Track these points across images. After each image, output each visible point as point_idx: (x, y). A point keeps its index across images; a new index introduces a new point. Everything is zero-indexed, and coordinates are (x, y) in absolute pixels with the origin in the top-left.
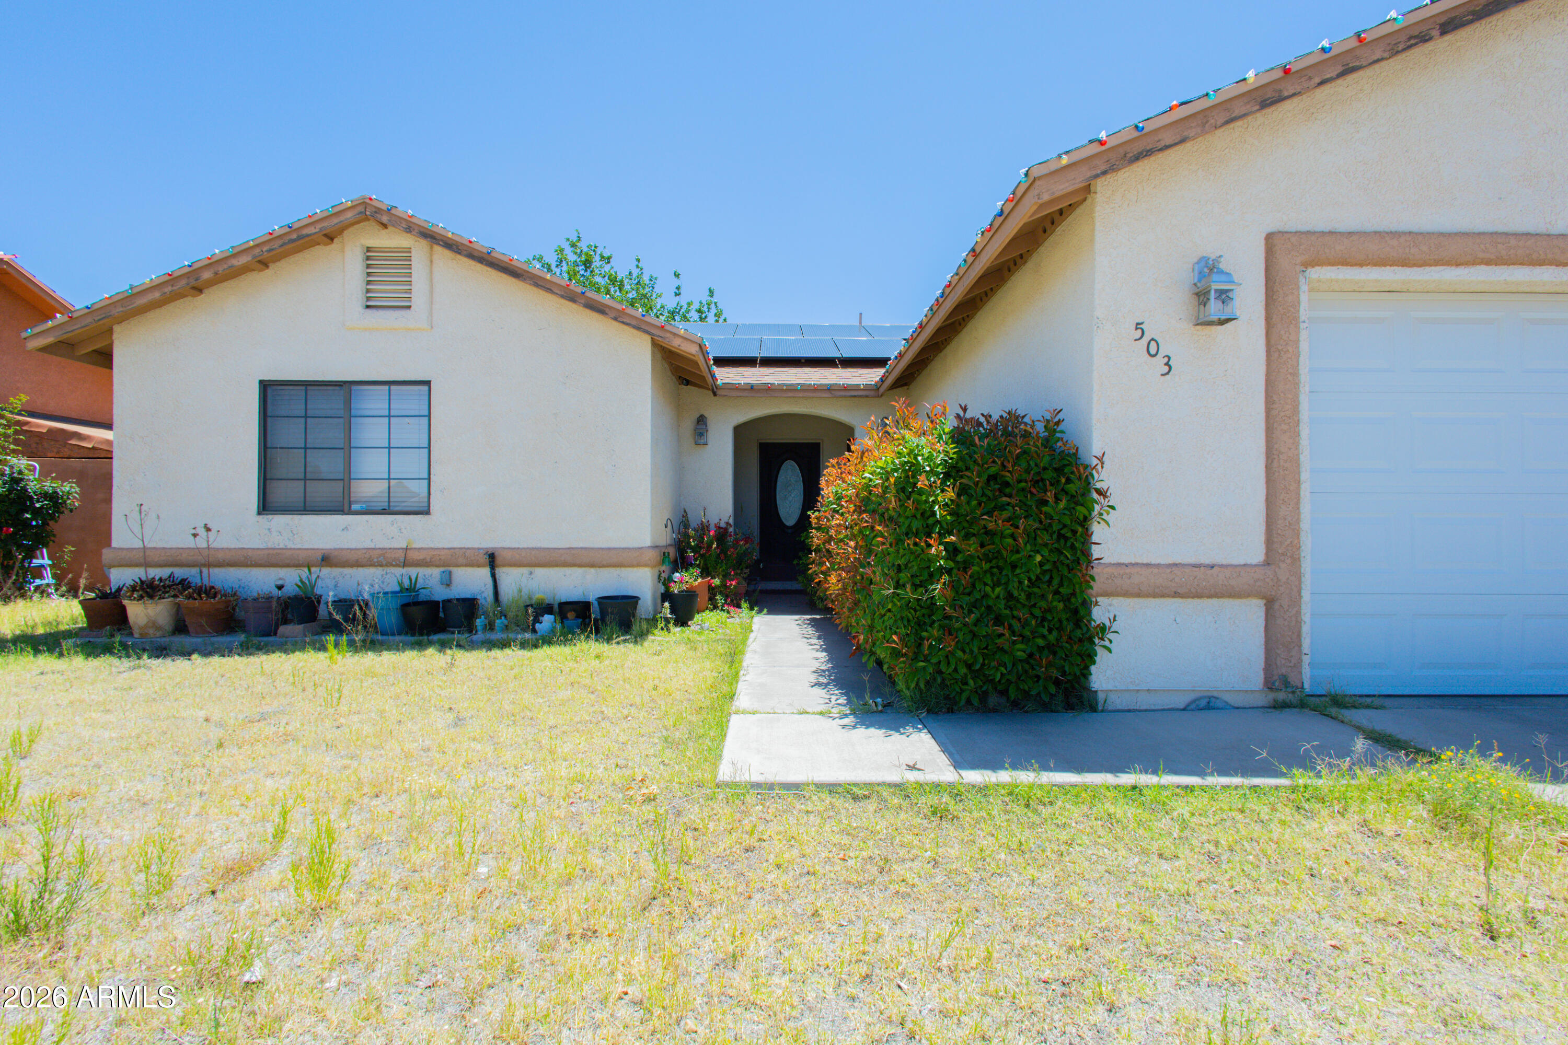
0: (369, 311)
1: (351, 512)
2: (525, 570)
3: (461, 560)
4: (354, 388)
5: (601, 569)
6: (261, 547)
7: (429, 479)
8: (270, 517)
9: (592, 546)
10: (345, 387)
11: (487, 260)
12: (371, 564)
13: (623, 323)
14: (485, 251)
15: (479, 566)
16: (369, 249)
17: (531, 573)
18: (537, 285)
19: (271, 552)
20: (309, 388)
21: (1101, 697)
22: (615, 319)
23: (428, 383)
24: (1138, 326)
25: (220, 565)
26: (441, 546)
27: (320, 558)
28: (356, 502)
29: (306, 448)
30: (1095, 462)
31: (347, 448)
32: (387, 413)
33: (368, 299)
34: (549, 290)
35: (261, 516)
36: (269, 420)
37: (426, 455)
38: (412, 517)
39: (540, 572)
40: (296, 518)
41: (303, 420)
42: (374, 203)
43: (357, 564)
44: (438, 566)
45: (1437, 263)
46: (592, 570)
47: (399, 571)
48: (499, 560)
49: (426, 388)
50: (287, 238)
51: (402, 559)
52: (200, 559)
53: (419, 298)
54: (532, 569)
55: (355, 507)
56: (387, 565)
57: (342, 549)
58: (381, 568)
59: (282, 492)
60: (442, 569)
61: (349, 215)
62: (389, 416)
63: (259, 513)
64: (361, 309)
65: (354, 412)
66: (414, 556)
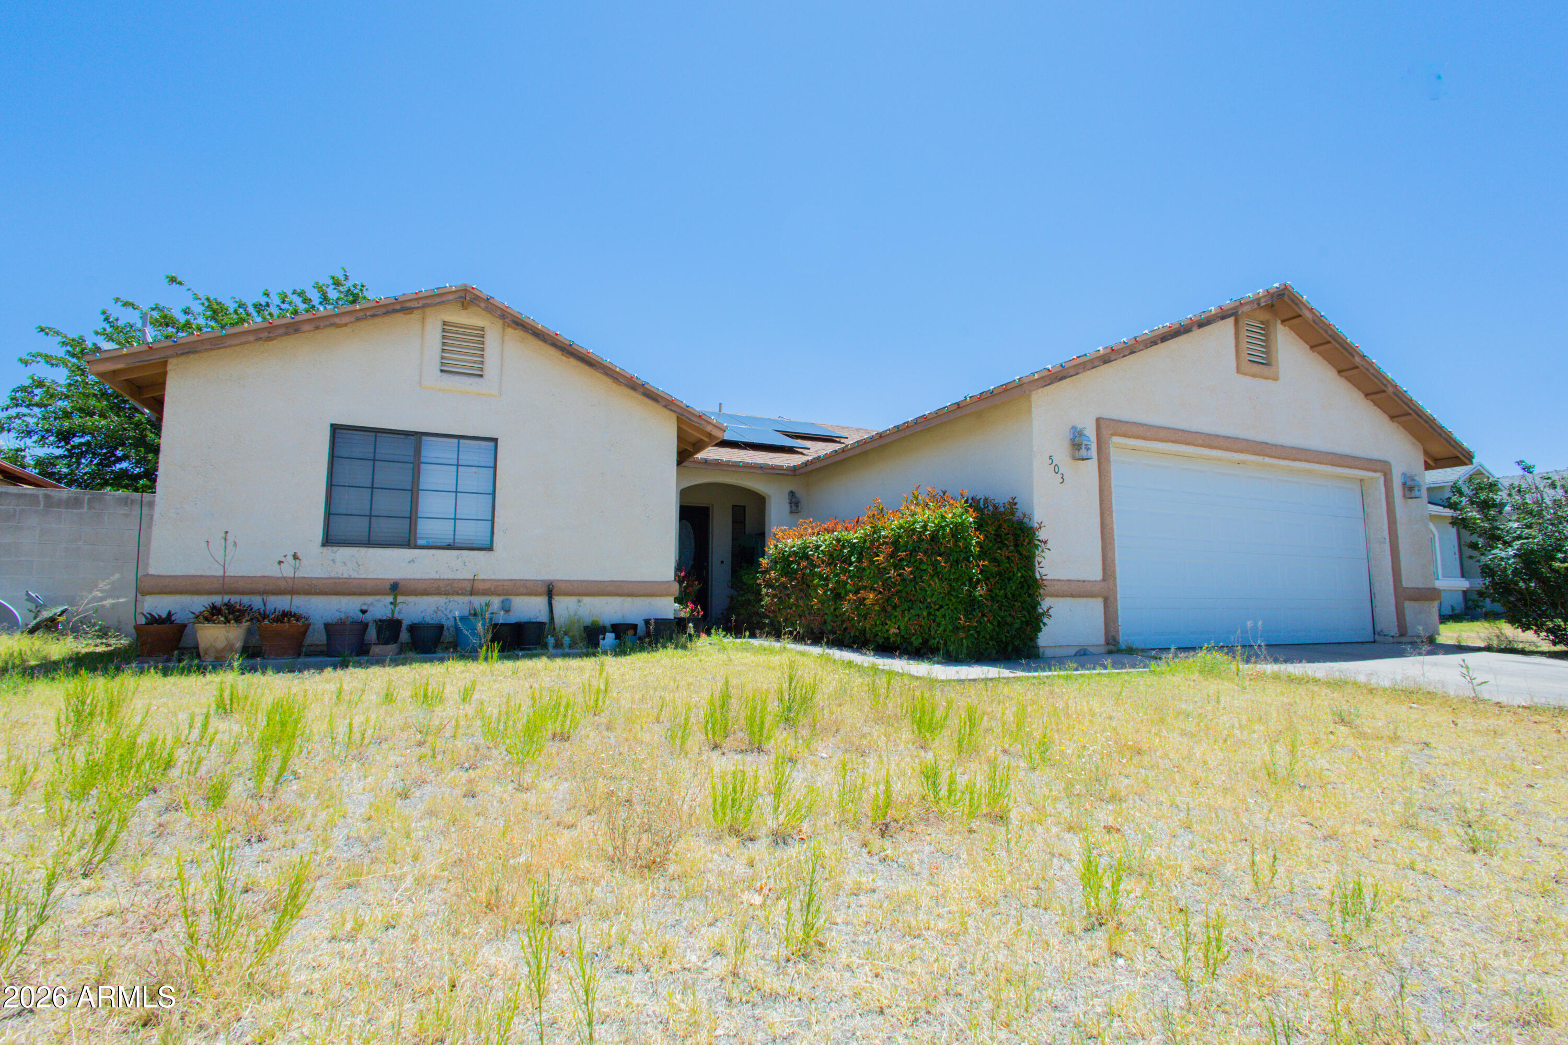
0: (445, 376)
1: (417, 547)
2: (574, 599)
3: (520, 590)
4: (424, 438)
5: (637, 598)
6: (325, 576)
7: (493, 521)
8: (335, 549)
9: (629, 579)
10: (416, 437)
11: (569, 351)
12: (438, 592)
13: (671, 410)
14: (567, 343)
15: (536, 595)
16: (448, 324)
17: (579, 601)
19: (337, 581)
20: (379, 434)
21: (1041, 650)
22: (665, 406)
23: (495, 440)
24: (1052, 458)
26: (501, 578)
27: (388, 587)
28: (422, 538)
29: (373, 488)
30: (1036, 525)
31: (414, 491)
32: (455, 462)
33: (444, 364)
35: (326, 548)
36: (338, 459)
37: (491, 501)
38: (475, 552)
39: (587, 600)
40: (363, 551)
41: (372, 462)
42: (475, 292)
43: (425, 593)
44: (499, 595)
45: (1156, 440)
46: (629, 599)
47: (466, 599)
48: (554, 592)
49: (492, 444)
50: (391, 308)
51: (469, 588)
53: (492, 371)
54: (580, 598)
55: (420, 542)
56: (453, 594)
57: (410, 580)
58: (444, 597)
60: (502, 598)
61: (451, 297)
62: (458, 465)
63: (323, 545)
64: (436, 373)
65: (423, 459)
66: (480, 586)
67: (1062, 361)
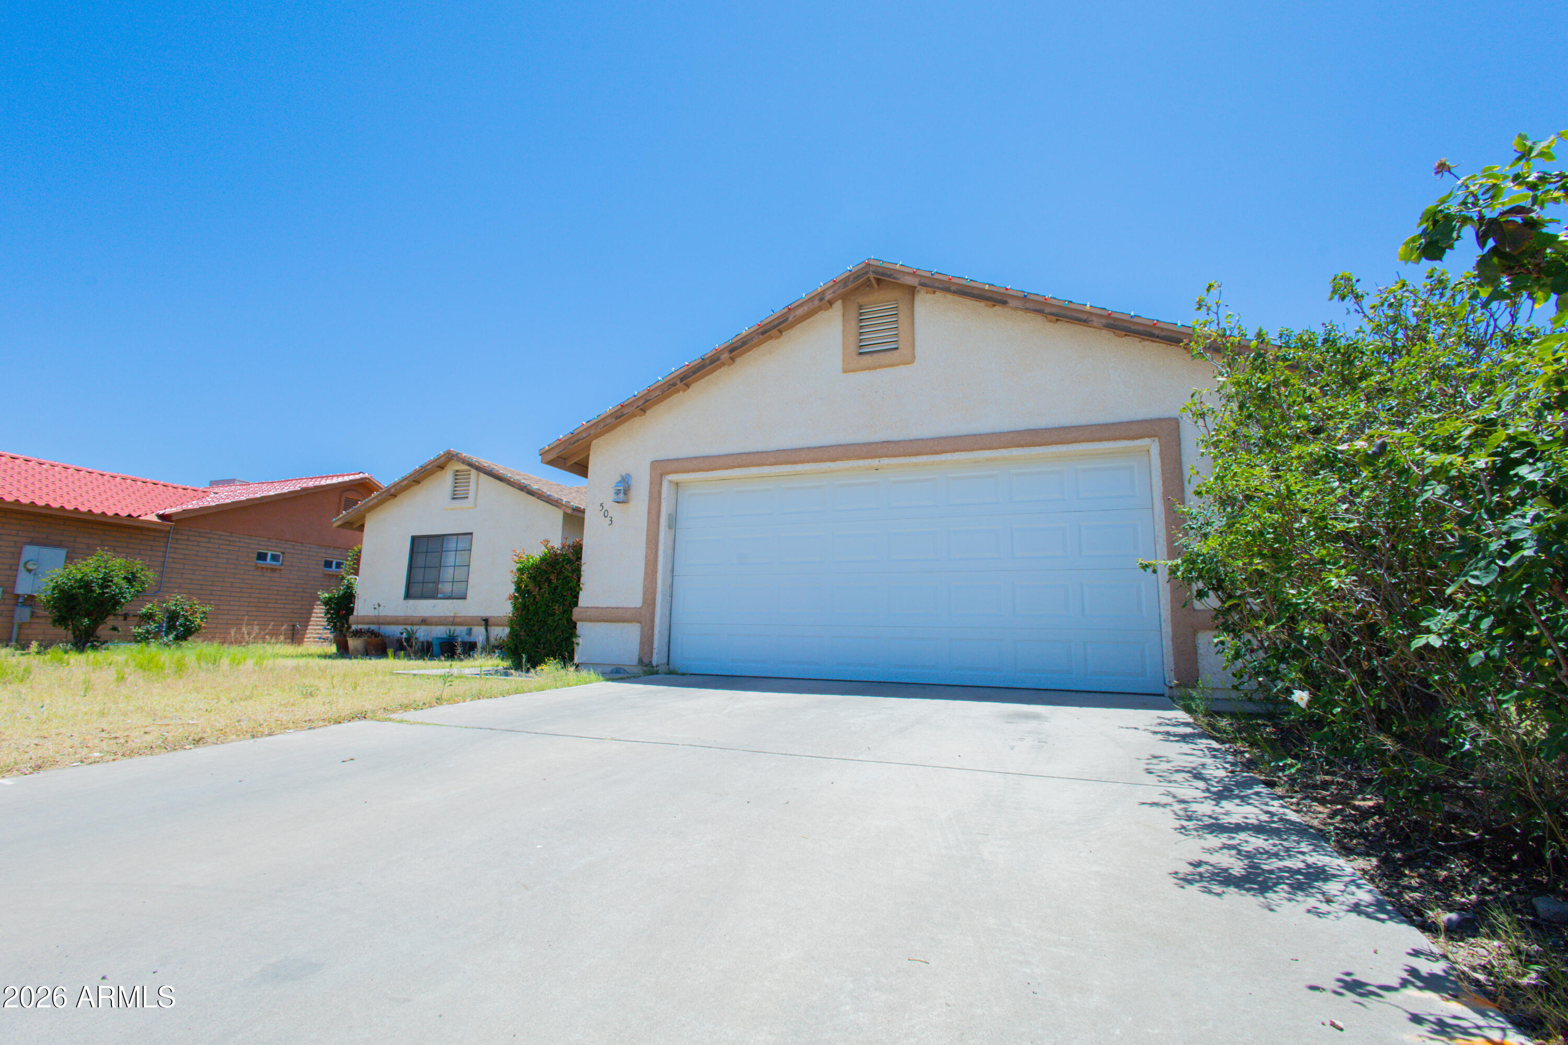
0: (453, 500)
1: (437, 598)
2: (499, 628)
3: (475, 622)
4: (445, 537)
6: (401, 615)
7: (467, 581)
8: (408, 601)
10: (441, 538)
12: (441, 624)
15: (481, 625)
16: (457, 471)
17: (501, 629)
18: (509, 484)
19: (403, 617)
20: (430, 538)
23: (471, 534)
24: (601, 505)
25: (389, 624)
26: (468, 615)
27: (421, 620)
28: (440, 593)
29: (425, 568)
31: (440, 567)
32: (455, 549)
33: (455, 495)
34: (513, 486)
35: (405, 601)
36: (415, 554)
37: (467, 570)
38: (459, 601)
40: (417, 601)
41: (425, 554)
42: (453, 453)
43: (437, 624)
44: (466, 625)
47: (451, 628)
48: (490, 623)
49: (470, 537)
51: (453, 622)
52: (376, 620)
53: (471, 495)
55: (439, 596)
56: (447, 625)
57: (431, 617)
58: (445, 626)
59: (416, 589)
60: (468, 627)
61: (444, 458)
62: (456, 551)
63: (405, 599)
64: (449, 500)
65: (444, 549)
66: (458, 620)
67: (621, 401)
